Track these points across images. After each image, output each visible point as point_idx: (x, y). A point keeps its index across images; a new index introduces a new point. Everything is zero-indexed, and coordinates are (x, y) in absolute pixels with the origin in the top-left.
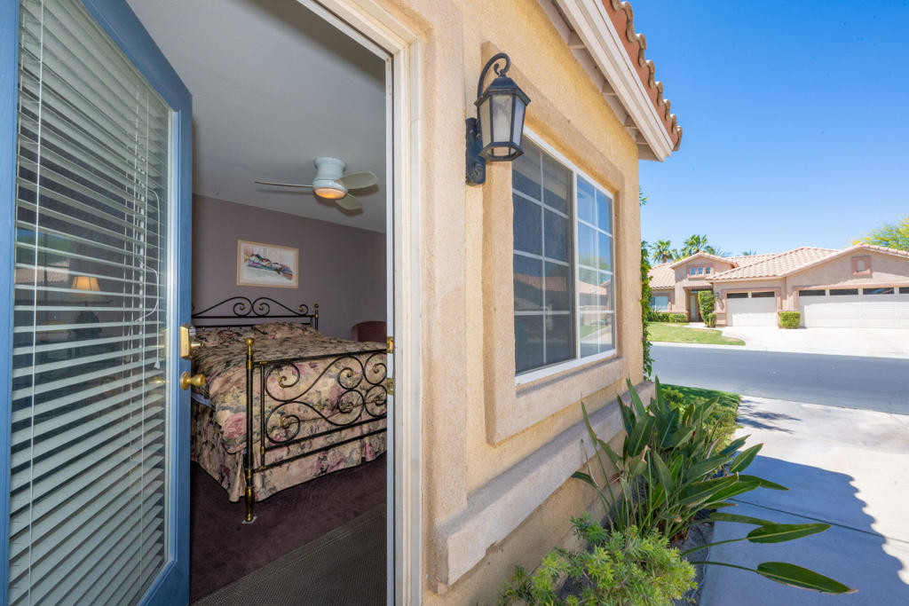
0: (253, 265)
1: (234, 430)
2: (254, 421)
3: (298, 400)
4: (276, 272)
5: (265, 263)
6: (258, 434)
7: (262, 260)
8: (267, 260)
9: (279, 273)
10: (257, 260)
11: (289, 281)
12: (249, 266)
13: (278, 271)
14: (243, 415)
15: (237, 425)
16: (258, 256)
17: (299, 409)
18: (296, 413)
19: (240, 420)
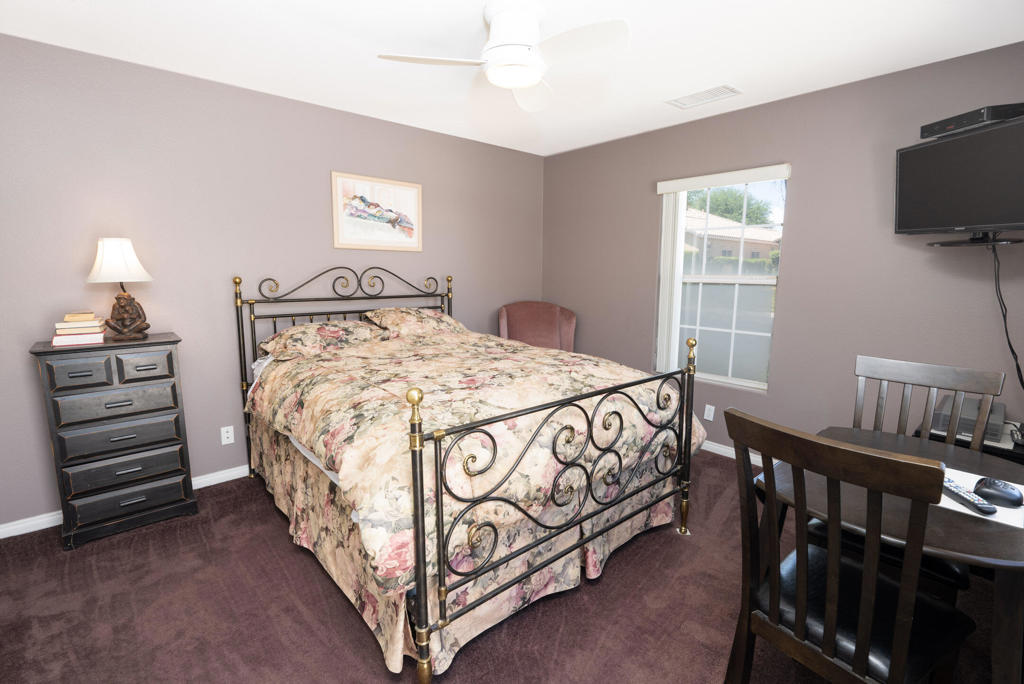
0: (357, 214)
1: (396, 563)
2: (428, 542)
3: (494, 495)
4: (389, 225)
5: (373, 211)
6: (433, 566)
7: (369, 205)
8: (377, 206)
9: (394, 226)
10: (362, 206)
11: (408, 240)
12: (352, 215)
13: (393, 222)
14: (409, 535)
15: (399, 555)
16: (362, 199)
17: (496, 513)
18: (492, 518)
19: (403, 545)
